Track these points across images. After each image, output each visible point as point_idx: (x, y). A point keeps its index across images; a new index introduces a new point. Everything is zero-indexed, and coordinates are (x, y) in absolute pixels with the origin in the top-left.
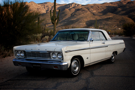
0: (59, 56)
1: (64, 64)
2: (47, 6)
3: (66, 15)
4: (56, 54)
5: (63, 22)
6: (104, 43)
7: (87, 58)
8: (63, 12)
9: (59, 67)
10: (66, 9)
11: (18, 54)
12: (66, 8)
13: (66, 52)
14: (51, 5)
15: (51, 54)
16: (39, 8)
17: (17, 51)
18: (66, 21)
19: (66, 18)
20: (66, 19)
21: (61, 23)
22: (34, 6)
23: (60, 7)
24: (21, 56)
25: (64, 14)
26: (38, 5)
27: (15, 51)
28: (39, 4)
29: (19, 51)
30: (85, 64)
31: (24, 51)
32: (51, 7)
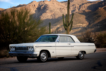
0: (32, 49)
1: (34, 53)
2: (73, 5)
3: (100, 16)
4: (31, 48)
5: (95, 26)
6: (70, 44)
7: (53, 52)
8: (95, 12)
9: (32, 55)
10: (100, 8)
11: (12, 49)
12: (100, 6)
13: (36, 47)
14: (78, 3)
15: (29, 48)
16: (63, 7)
17: (11, 47)
18: (99, 24)
19: (99, 21)
20: (99, 23)
21: (92, 28)
22: (56, 5)
23: (91, 5)
24: (13, 50)
25: (97, 15)
26: (61, 4)
27: (10, 47)
28: (62, 2)
29: (12, 47)
30: (51, 56)
31: (15, 47)
32: (78, 6)
